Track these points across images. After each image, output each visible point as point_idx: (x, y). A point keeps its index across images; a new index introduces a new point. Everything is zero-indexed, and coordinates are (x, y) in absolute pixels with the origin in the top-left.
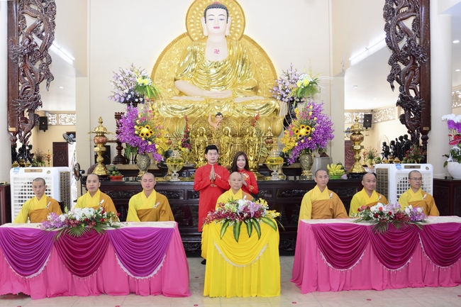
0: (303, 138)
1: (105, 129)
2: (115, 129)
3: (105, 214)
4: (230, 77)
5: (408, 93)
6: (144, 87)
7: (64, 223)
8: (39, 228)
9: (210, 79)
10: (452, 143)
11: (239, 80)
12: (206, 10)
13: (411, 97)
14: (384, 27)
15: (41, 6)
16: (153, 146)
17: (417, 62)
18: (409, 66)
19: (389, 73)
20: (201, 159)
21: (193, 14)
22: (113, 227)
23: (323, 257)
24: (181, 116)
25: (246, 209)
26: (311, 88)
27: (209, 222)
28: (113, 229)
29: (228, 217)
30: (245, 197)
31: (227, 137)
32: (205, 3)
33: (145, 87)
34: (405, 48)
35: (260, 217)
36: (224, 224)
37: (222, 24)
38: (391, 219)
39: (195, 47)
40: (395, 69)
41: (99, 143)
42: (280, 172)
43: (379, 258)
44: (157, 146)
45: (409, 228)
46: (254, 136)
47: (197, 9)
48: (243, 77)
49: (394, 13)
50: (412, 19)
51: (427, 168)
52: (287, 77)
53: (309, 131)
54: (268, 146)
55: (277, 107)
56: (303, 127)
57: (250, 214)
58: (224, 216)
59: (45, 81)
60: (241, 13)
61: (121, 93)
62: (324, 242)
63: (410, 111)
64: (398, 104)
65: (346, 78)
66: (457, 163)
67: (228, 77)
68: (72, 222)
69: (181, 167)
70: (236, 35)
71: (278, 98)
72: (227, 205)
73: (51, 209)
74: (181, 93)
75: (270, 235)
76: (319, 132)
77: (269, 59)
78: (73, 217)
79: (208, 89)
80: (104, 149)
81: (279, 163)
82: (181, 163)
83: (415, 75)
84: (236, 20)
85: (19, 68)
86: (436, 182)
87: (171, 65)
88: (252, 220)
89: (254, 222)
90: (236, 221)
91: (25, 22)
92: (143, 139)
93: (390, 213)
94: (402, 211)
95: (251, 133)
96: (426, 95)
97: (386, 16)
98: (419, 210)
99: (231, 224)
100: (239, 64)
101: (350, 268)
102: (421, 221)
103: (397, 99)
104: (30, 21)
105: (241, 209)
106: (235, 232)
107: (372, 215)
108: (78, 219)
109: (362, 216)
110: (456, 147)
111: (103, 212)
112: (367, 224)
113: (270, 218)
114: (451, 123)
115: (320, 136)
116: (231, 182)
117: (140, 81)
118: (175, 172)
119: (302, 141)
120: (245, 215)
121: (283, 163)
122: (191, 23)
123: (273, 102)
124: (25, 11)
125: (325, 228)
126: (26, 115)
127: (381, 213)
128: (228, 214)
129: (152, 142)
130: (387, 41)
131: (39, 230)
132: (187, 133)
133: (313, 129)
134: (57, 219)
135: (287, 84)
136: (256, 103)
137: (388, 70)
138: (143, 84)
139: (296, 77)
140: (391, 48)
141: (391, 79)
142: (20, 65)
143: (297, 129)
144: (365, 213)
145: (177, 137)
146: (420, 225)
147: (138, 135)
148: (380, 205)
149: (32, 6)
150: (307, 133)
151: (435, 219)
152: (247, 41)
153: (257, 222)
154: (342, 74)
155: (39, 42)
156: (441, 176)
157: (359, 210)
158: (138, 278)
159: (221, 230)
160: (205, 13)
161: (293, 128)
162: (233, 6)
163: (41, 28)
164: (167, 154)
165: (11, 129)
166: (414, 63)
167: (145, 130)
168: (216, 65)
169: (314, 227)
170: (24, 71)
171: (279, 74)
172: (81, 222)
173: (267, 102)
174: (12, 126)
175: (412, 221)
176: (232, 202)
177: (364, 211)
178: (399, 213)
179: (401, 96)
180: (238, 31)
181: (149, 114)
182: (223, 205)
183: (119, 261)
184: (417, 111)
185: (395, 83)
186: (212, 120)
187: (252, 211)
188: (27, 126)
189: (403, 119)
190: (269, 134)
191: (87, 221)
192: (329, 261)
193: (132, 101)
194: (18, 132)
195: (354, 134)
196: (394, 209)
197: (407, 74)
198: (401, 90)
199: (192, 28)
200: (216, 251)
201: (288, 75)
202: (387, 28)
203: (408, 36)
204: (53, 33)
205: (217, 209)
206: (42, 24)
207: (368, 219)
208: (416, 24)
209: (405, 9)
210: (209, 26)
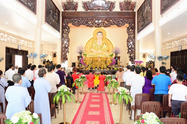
9: (98, 48)
10: (136, 64)
14: (127, 44)
24: (91, 57)
37: (101, 36)
39: (95, 41)
40: (129, 51)
47: (96, 32)
49: (129, 41)
60: (105, 33)
64: (129, 57)
67: (102, 48)
74: (91, 52)
79: (97, 51)
87: (89, 45)
96: (134, 56)
97: (127, 42)
104: (65, 42)
122: (94, 35)
124: (64, 40)
129: (86, 64)
130: (127, 46)
132: (92, 61)
137: (127, 51)
141: (128, 53)
152: (107, 39)
155: (67, 46)
163: (67, 43)
164: (88, 66)
167: (85, 62)
168: (100, 45)
170: (64, 51)
180: (105, 37)
184: (132, 59)
186: (98, 58)
189: (130, 60)
193: (81, 53)
194: (63, 61)
197: (131, 52)
198: (130, 55)
203: (131, 45)
208: (133, 43)
209: (131, 40)
210: (98, 37)
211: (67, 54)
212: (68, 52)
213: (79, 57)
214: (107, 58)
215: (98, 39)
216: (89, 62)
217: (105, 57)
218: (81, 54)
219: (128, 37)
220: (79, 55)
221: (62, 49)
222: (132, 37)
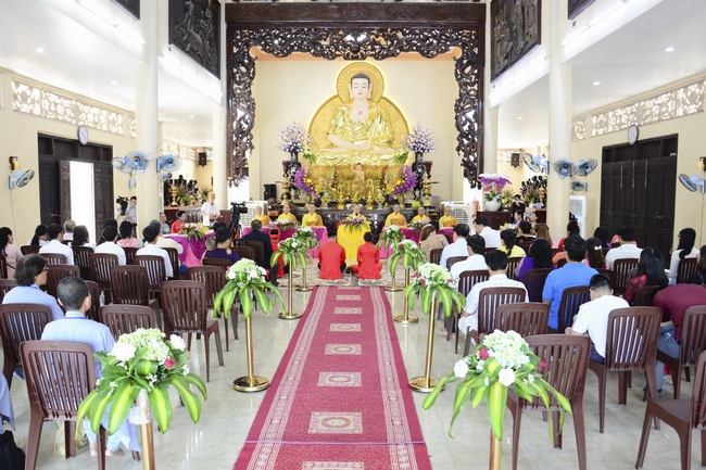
4: (370, 133)
5: (469, 159)
9: (355, 134)
11: (377, 135)
12: (352, 79)
13: (471, 160)
16: (314, 190)
17: (475, 138)
19: (457, 145)
21: (343, 79)
24: (331, 165)
27: (340, 226)
32: (352, 70)
33: (310, 155)
37: (364, 91)
39: (344, 108)
40: (462, 143)
41: (285, 188)
44: (316, 190)
47: (346, 75)
48: (380, 133)
50: (473, 111)
56: (398, 180)
57: (357, 222)
58: (347, 223)
59: (249, 149)
60: (381, 78)
61: (287, 145)
63: (470, 169)
64: (462, 164)
69: (329, 202)
70: (377, 97)
74: (332, 145)
76: (406, 183)
79: (352, 142)
82: (329, 200)
83: (474, 147)
85: (233, 141)
87: (324, 121)
89: (359, 226)
91: (237, 113)
92: (309, 186)
96: (481, 159)
97: (456, 110)
99: (349, 225)
100: (377, 122)
103: (462, 161)
106: (350, 229)
113: (367, 224)
118: (326, 204)
119: (398, 188)
122: (341, 86)
124: (237, 107)
129: (314, 187)
130: (456, 126)
132: (335, 177)
133: (404, 181)
137: (457, 143)
140: (458, 130)
141: (458, 150)
145: (328, 180)
147: (305, 184)
150: (401, 183)
152: (385, 101)
159: (345, 230)
160: (352, 81)
162: (375, 73)
163: (247, 117)
164: (322, 194)
165: (229, 178)
167: (309, 181)
168: (360, 123)
170: (236, 143)
172: (284, 225)
174: (229, 176)
180: (379, 93)
181: (311, 172)
184: (474, 169)
185: (461, 152)
186: (354, 168)
188: (238, 177)
189: (465, 174)
193: (294, 151)
194: (234, 179)
197: (469, 146)
198: (464, 157)
199: (341, 91)
202: (456, 118)
204: (254, 121)
206: (247, 115)
208: (475, 116)
209: (469, 106)
210: (354, 93)
211: (247, 152)
212: (252, 147)
213: (287, 165)
214: (386, 168)
215: (355, 102)
216: (325, 183)
217: (379, 163)
218: (296, 153)
219: (461, 95)
220: (288, 157)
221: (229, 138)
222: (472, 93)
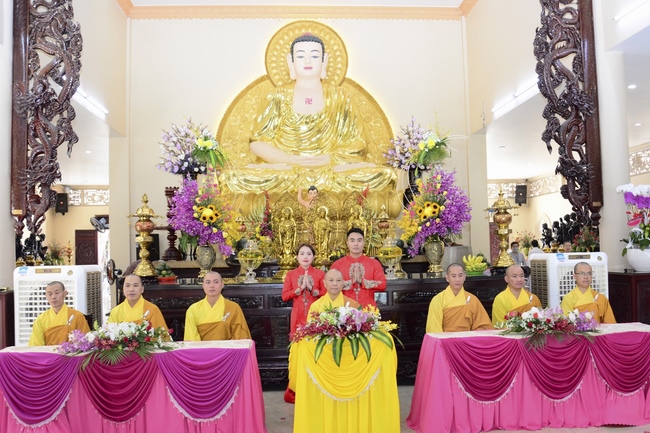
0: (429, 220)
1: (151, 211)
2: (165, 210)
3: (152, 330)
4: (328, 137)
5: (571, 157)
6: (206, 151)
7: (92, 345)
8: (57, 352)
9: (299, 140)
10: (632, 223)
11: (339, 140)
12: (294, 44)
13: (575, 161)
14: (535, 68)
15: (62, 39)
16: (219, 234)
17: (581, 114)
18: (571, 119)
19: (544, 129)
20: (288, 252)
21: (275, 49)
22: (163, 348)
23: (460, 385)
24: (259, 192)
25: (349, 320)
26: (438, 150)
27: (298, 340)
28: (164, 351)
29: (324, 331)
30: (348, 303)
31: (323, 221)
32: (291, 34)
33: (208, 151)
34: (565, 96)
35: (369, 330)
36: (320, 341)
37: (316, 63)
38: (550, 328)
39: (279, 95)
40: (552, 123)
41: (143, 230)
42: (398, 267)
43: (536, 385)
44: (225, 235)
45: (576, 341)
46: (361, 218)
47: (281, 42)
48: (346, 137)
49: (547, 49)
50: (572, 56)
51: (599, 258)
52: (407, 136)
53: (437, 210)
54: (382, 233)
55: (394, 177)
56: (428, 205)
57: (355, 326)
58: (320, 331)
59: (66, 143)
60: (341, 48)
61: (174, 160)
62: (459, 363)
63: (574, 180)
64: (558, 171)
65: (489, 136)
66: (639, 251)
67: (325, 136)
68: (104, 343)
69: (259, 263)
70: (336, 78)
71: (396, 165)
72: (324, 315)
73: (74, 325)
74: (259, 160)
75: (384, 356)
76: (450, 212)
77: (381, 112)
78: (106, 335)
79: (296, 153)
80: (150, 239)
81: (396, 256)
82: (259, 258)
83: (579, 131)
84: (336, 58)
85: (28, 125)
86: (612, 277)
87: (244, 120)
88: (358, 335)
89: (362, 338)
90: (335, 337)
91: (37, 61)
92: (206, 224)
93: (549, 321)
94: (565, 317)
95: (356, 214)
96: (594, 158)
97: (538, 53)
98: (588, 315)
99: (329, 341)
100: (339, 118)
101: (498, 400)
102: (591, 331)
103: (556, 164)
104: (45, 60)
105: (343, 320)
106: (334, 352)
107: (524, 325)
108: (113, 338)
109: (511, 325)
110: (637, 229)
111: (149, 328)
112: (518, 337)
113: (384, 331)
114: (628, 196)
115: (452, 218)
116: (327, 283)
117: (200, 144)
118: (251, 270)
119: (428, 224)
120: (349, 328)
121: (401, 255)
122: (273, 62)
123: (388, 170)
124: (38, 45)
125: (460, 344)
126: (38, 191)
127: (537, 322)
128: (324, 327)
129: (219, 229)
130: (540, 87)
131: (56, 355)
132: (268, 217)
133: (442, 208)
134: (82, 339)
135: (408, 145)
136: (364, 172)
137: (543, 124)
138: (205, 148)
139: (419, 136)
140: (545, 95)
141: (547, 137)
142: (29, 120)
143: (420, 208)
144: (514, 322)
145: (254, 221)
146: (591, 337)
147: (198, 219)
148: (534, 310)
149: (47, 39)
150: (434, 213)
151: (612, 328)
152: (351, 87)
153: (365, 338)
154: (483, 131)
155: (58, 89)
156: (619, 269)
157: (506, 318)
158: (199, 420)
159: (316, 351)
160: (292, 48)
161: (415, 207)
162: (331, 39)
163: (61, 69)
164: (239, 246)
165: (15, 212)
166: (577, 116)
167: (207, 212)
168: (309, 120)
169: (445, 344)
170: (35, 130)
171: (396, 132)
172: (117, 342)
173: (380, 170)
174: (17, 208)
175: (579, 331)
176: (330, 311)
177: (513, 319)
178: (560, 321)
179: (562, 160)
180: (339, 72)
181: (213, 190)
182: (318, 315)
183: (171, 397)
184: (584, 180)
185: (553, 143)
186: (303, 197)
187: (358, 322)
188: (38, 208)
189: (565, 192)
190: (384, 215)
191: (126, 342)
192: (468, 390)
193: (190, 171)
194: (26, 216)
195: (498, 213)
196: (553, 315)
197: (568, 131)
198: (561, 152)
199: (273, 68)
200: (309, 380)
201: (408, 133)
202: (540, 69)
203: (568, 80)
204: (77, 77)
205: (310, 320)
206: (62, 64)
207: (519, 330)
208: (578, 63)
209: (562, 44)
210: (298, 67)
212: (72, 138)
215: (299, 83)
216: (248, 225)
217: (349, 188)
219: (544, 20)
222: (568, 16)
